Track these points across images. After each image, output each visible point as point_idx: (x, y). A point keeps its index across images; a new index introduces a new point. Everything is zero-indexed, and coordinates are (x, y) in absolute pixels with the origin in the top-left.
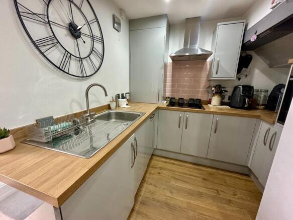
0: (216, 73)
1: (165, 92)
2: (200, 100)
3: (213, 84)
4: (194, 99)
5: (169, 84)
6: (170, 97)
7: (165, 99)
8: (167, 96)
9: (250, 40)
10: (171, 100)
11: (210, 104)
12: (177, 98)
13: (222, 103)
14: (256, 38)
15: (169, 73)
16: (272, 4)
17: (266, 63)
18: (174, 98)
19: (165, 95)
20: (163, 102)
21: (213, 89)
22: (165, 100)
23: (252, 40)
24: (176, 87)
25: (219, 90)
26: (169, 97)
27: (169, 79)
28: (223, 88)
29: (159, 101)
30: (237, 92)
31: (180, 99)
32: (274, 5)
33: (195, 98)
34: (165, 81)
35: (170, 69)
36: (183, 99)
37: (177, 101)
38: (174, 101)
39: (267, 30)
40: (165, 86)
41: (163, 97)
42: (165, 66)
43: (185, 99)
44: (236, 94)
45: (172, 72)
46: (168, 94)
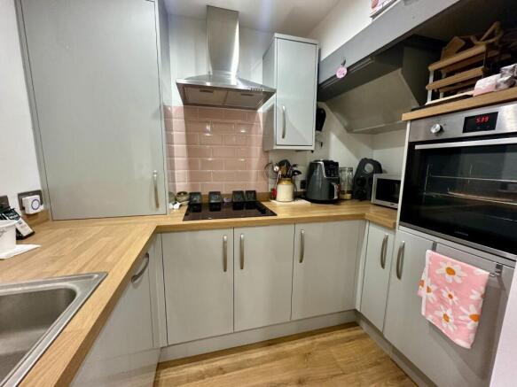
0: (283, 137)
1: (174, 181)
2: (254, 192)
3: (275, 159)
4: (242, 192)
5: (180, 159)
6: (188, 192)
7: (175, 198)
8: (178, 191)
9: (335, 76)
10: (190, 199)
11: (275, 199)
12: (205, 192)
13: (296, 196)
14: (345, 72)
15: (179, 133)
16: (373, 7)
17: (343, 124)
18: (199, 194)
19: (174, 187)
20: (171, 206)
21: (277, 168)
22: (176, 201)
23: (340, 76)
24: (200, 166)
25: (287, 170)
26: (185, 193)
27: (180, 147)
28: (295, 166)
29: (157, 205)
30: (317, 174)
31: (211, 193)
32: (378, 8)
33: (244, 190)
34: (171, 154)
35: (178, 123)
36: (218, 193)
37: (205, 200)
38: (198, 202)
39: (366, 57)
40: (171, 166)
41: (170, 194)
42: (166, 114)
43: (223, 192)
44: (315, 177)
45: (187, 131)
46: (182, 185)
